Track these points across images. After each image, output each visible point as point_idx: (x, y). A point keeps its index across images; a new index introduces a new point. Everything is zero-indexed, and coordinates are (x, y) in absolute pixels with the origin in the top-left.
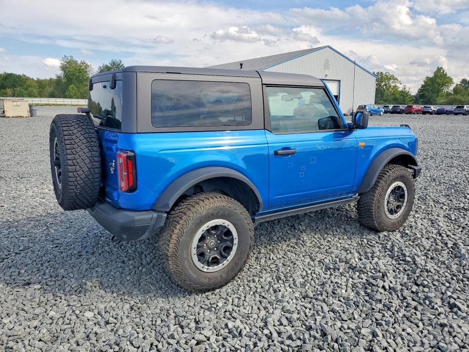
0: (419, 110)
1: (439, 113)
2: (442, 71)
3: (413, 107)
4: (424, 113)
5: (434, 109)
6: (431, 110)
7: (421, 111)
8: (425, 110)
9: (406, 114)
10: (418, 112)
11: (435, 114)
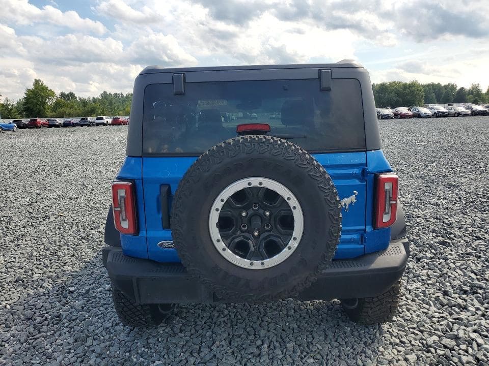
0: (44, 124)
1: (66, 125)
2: (40, 84)
3: (38, 121)
4: (50, 126)
5: (60, 122)
6: (57, 123)
7: (47, 124)
8: (51, 123)
9: (29, 128)
10: (44, 125)
11: (62, 127)
